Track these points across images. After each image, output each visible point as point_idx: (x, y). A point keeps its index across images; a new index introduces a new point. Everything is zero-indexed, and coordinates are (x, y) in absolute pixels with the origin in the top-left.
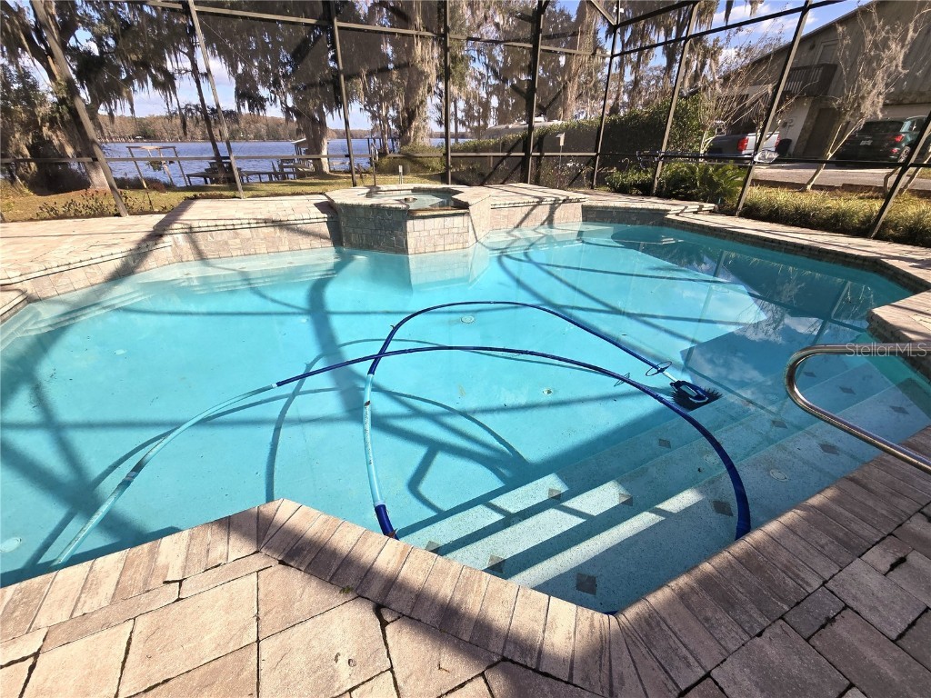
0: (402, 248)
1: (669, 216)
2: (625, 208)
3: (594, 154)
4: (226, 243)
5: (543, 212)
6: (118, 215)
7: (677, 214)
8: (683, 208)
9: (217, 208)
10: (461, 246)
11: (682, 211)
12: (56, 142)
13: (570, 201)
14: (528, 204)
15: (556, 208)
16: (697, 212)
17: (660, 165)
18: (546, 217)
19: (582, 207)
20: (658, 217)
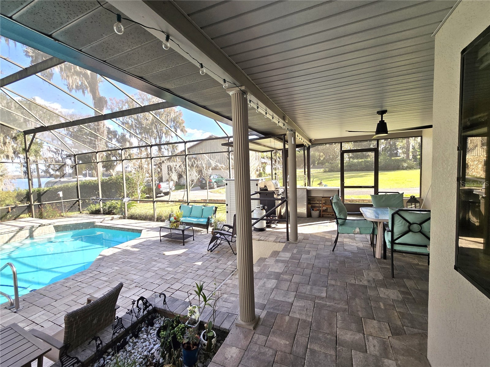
1: (96, 224)
3: (78, 199)
5: (26, 233)
7: (101, 222)
8: (103, 219)
11: (103, 221)
13: (44, 225)
14: (12, 232)
15: (35, 230)
16: (112, 220)
17: (101, 202)
18: (28, 235)
19: (54, 226)
20: (92, 225)
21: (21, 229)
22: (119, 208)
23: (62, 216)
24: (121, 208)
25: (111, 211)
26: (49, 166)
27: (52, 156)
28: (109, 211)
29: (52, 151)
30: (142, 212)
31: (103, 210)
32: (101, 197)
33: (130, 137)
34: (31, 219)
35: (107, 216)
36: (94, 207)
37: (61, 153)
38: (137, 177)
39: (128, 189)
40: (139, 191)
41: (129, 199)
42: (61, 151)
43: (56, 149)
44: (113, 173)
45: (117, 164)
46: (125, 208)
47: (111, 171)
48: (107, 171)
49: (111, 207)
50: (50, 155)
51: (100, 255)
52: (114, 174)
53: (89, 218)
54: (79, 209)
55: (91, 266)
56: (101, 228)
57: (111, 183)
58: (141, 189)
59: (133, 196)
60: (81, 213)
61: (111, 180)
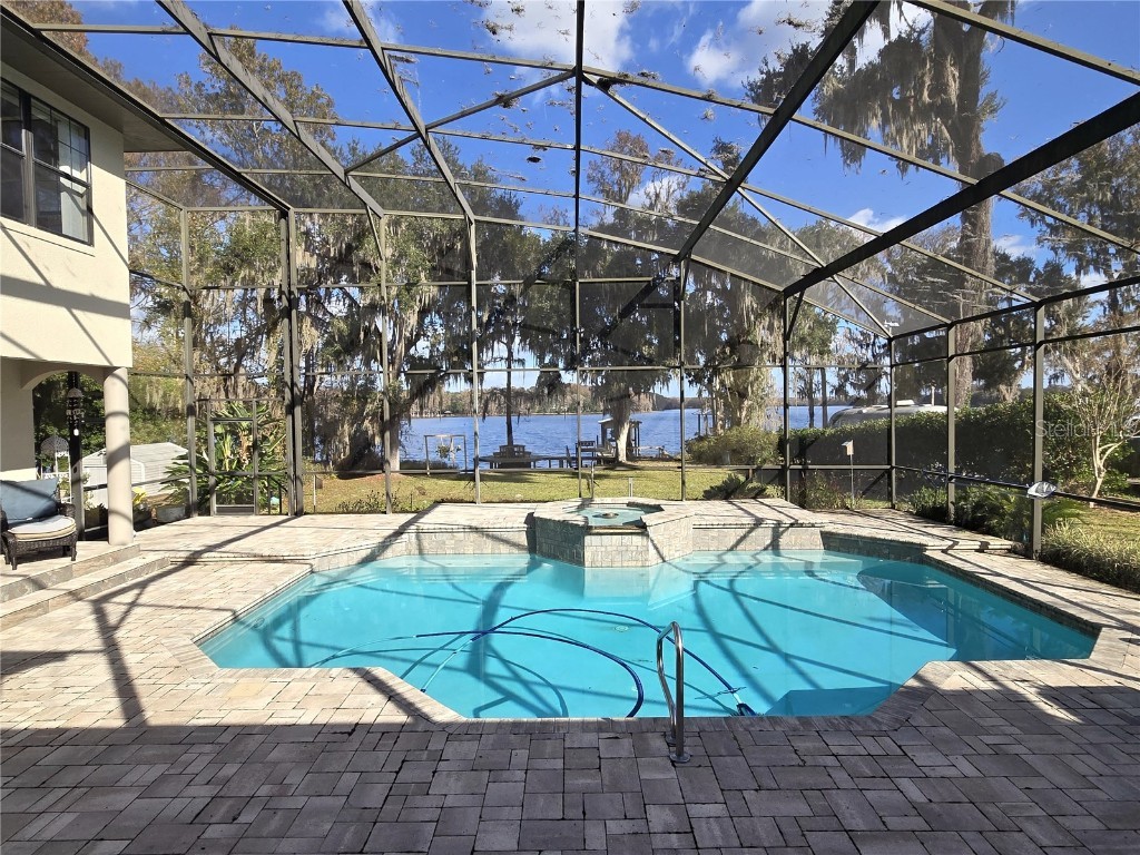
0: (579, 560)
1: (927, 553)
2: (871, 538)
3: (889, 467)
4: (444, 543)
5: (763, 536)
6: (385, 513)
7: (944, 551)
8: (951, 543)
9: (451, 512)
10: (640, 564)
11: (951, 547)
12: (370, 432)
13: (801, 525)
14: (742, 526)
15: (783, 532)
16: (980, 551)
17: (952, 487)
18: (768, 542)
19: (822, 533)
20: (915, 552)
21: (759, 522)
22: (1011, 515)
23: (847, 508)
24: (1017, 515)
25: (983, 518)
26: (846, 378)
27: (854, 353)
28: (974, 519)
29: (855, 340)
30: (1108, 547)
31: (956, 513)
32: (952, 468)
33: (1078, 273)
34: (782, 502)
35: (967, 534)
36: (929, 497)
37: (874, 344)
38: (1095, 408)
39: (1054, 449)
40: (1098, 463)
41: (1053, 489)
42: (872, 337)
43: (862, 334)
44: (1009, 395)
45: (1022, 366)
46: (1031, 518)
47: (1003, 388)
48: (987, 387)
49: (982, 506)
50: (850, 349)
51: (917, 677)
52: (1009, 399)
53: (910, 531)
54: (890, 494)
55: (882, 709)
56: (942, 570)
57: (992, 425)
58: (1108, 453)
59: (1073, 476)
60: (893, 507)
61: (993, 416)
